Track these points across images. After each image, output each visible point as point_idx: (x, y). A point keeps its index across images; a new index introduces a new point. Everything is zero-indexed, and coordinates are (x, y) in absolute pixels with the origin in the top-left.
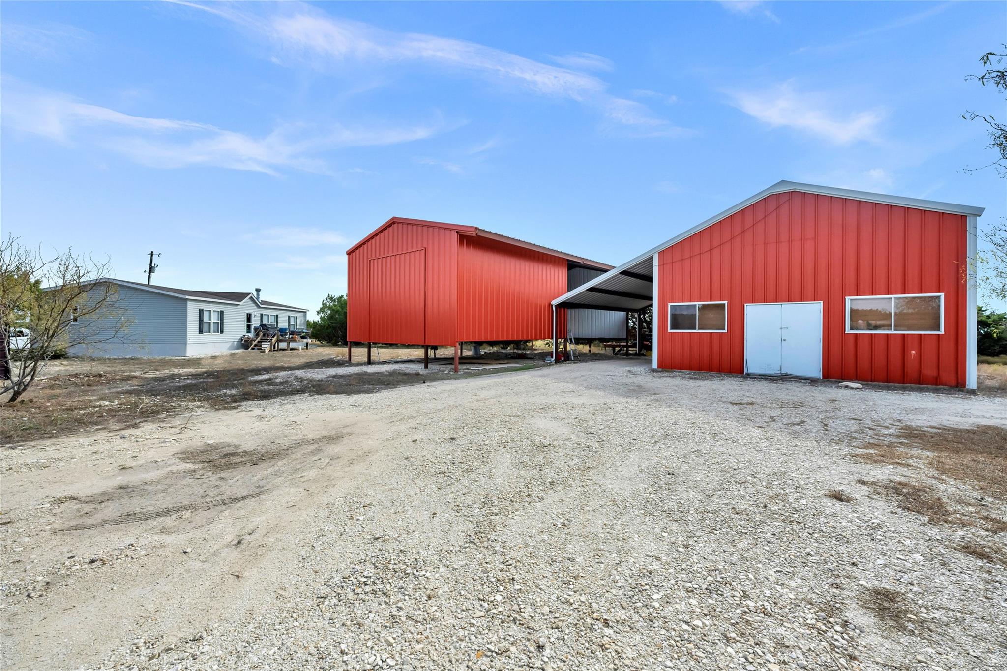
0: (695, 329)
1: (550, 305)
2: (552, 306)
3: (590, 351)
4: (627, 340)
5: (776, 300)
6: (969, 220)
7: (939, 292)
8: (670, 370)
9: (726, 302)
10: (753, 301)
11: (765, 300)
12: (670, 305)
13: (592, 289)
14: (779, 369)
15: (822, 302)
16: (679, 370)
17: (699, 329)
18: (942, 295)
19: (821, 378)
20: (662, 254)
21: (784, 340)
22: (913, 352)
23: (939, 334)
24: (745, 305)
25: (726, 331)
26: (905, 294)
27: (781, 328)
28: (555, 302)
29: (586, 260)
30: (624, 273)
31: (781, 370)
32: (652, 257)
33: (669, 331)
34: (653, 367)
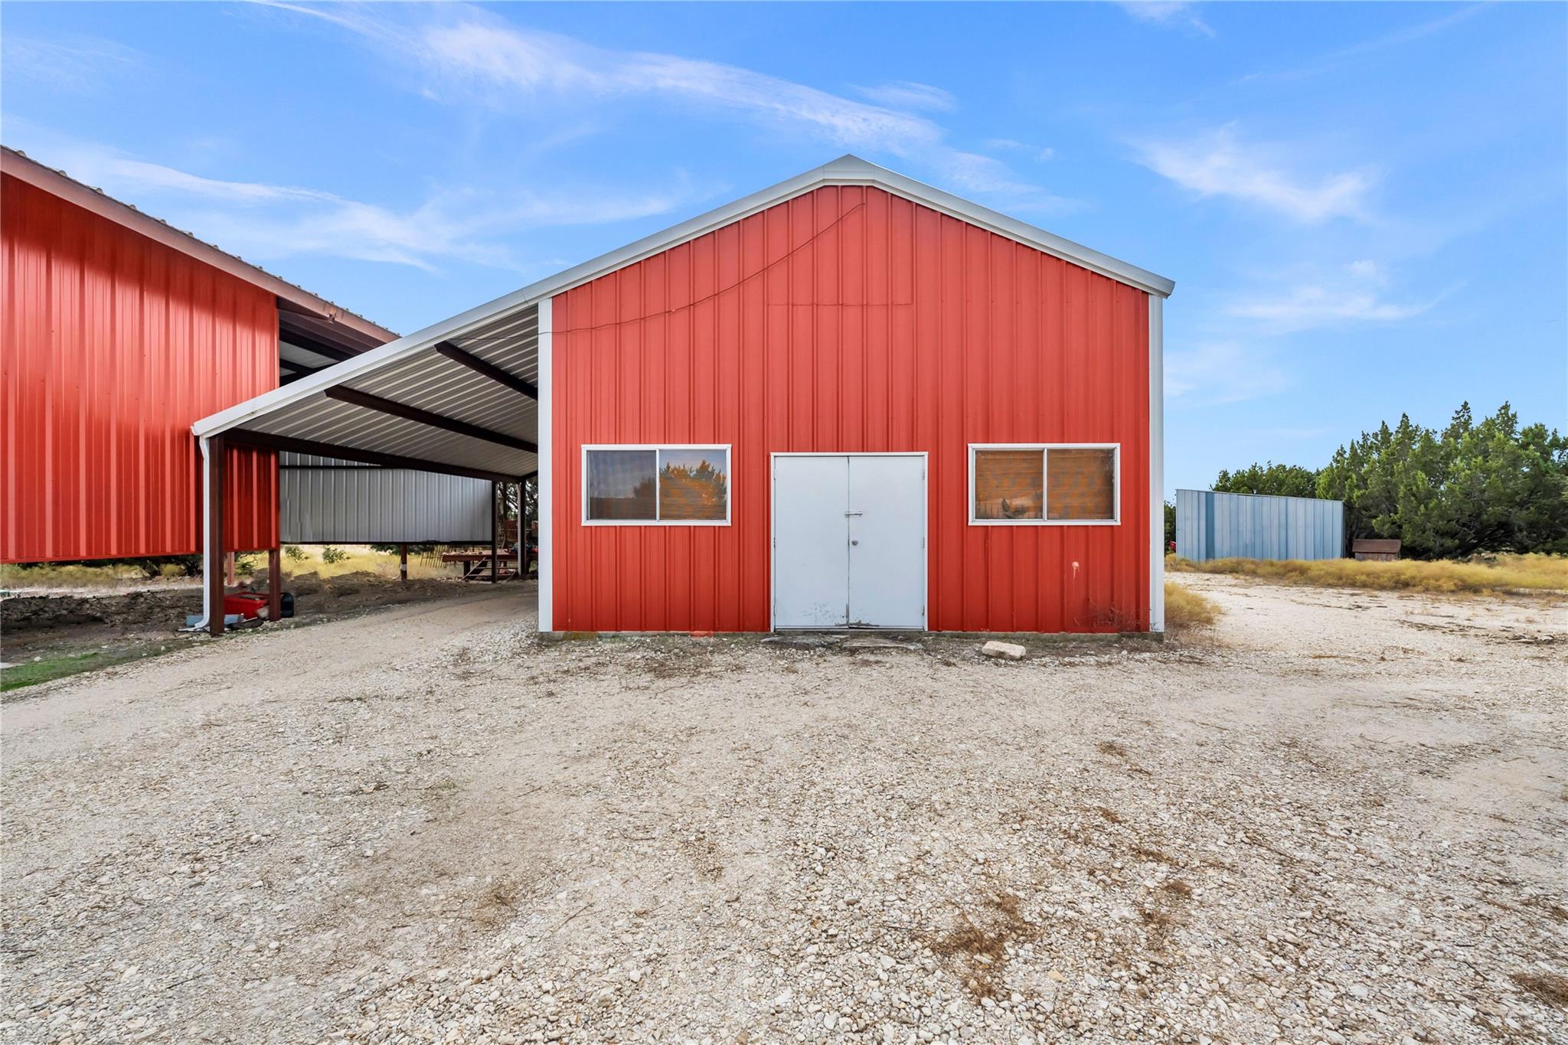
0: (654, 518)
1: (185, 437)
2: (197, 438)
3: (404, 573)
4: (492, 544)
5: (839, 445)
6: (1153, 301)
7: (1112, 441)
8: (586, 633)
9: (728, 447)
10: (790, 446)
11: (815, 445)
12: (585, 448)
13: (339, 392)
14: (844, 613)
15: (926, 454)
16: (613, 633)
17: (662, 517)
18: (1117, 446)
19: (926, 630)
20: (561, 300)
21: (855, 543)
22: (1076, 564)
23: (1112, 526)
24: (772, 454)
25: (727, 522)
26: (1063, 442)
27: (848, 516)
28: (205, 427)
29: (345, 313)
30: (447, 348)
31: (848, 616)
32: (534, 309)
33: (585, 522)
34: (541, 629)
